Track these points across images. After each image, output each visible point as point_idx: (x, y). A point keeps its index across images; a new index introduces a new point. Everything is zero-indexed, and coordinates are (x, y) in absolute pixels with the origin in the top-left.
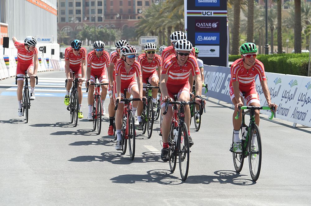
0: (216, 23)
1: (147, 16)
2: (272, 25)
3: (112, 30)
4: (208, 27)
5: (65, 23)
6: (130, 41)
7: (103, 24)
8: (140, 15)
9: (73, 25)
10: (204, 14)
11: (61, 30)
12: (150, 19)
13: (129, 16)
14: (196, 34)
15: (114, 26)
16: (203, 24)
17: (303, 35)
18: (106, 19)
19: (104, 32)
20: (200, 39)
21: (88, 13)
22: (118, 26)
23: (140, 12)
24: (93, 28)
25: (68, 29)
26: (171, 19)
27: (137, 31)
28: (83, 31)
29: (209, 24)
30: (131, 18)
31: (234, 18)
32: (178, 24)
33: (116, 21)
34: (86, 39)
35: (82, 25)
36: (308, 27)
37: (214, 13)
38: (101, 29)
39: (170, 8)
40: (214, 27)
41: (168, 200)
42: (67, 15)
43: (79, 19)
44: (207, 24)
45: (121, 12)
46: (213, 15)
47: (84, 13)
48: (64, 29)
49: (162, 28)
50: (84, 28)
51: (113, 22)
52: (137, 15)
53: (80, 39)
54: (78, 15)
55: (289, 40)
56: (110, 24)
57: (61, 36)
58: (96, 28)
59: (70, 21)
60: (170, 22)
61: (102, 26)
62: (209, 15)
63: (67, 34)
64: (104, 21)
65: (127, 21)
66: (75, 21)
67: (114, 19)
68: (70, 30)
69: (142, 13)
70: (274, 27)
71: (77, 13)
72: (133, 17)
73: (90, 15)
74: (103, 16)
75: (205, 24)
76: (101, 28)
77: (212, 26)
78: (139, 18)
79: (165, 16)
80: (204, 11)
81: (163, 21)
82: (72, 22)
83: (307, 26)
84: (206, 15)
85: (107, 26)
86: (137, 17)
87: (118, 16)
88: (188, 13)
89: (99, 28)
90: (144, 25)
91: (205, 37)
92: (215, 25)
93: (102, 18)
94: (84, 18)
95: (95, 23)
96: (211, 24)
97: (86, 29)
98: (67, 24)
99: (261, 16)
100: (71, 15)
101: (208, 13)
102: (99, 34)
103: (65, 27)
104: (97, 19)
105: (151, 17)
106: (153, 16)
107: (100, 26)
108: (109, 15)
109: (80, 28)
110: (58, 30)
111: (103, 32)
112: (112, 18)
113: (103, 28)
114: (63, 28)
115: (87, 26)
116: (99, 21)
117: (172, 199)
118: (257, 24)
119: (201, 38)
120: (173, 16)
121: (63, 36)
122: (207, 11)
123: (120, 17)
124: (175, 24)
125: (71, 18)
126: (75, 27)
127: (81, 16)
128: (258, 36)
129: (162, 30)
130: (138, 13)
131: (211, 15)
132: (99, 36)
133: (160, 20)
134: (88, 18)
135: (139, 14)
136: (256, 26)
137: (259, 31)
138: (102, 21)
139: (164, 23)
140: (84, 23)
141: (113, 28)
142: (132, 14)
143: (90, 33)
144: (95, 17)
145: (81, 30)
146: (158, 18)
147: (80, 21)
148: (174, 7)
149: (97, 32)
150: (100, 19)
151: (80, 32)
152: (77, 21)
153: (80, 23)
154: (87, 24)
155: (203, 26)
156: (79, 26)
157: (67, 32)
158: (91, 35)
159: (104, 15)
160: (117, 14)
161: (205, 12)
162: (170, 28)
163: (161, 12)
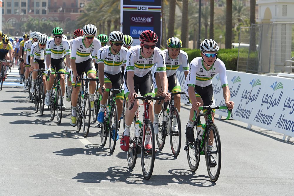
0: (151, 18)
1: (89, 10)
2: (206, 21)
3: (56, 22)
4: (143, 22)
5: (11, 14)
6: (72, 33)
7: (47, 17)
8: (82, 9)
9: (18, 17)
10: (139, 8)
11: (7, 21)
12: (91, 13)
13: (72, 10)
14: (131, 27)
15: (57, 19)
16: (138, 19)
17: (236, 32)
18: (50, 11)
19: (48, 25)
20: (135, 33)
21: (33, 6)
22: (61, 20)
24: (37, 20)
25: (13, 21)
26: (111, 13)
27: (79, 25)
28: (28, 23)
29: (144, 18)
30: (73, 12)
31: (170, 14)
32: (117, 18)
33: (59, 14)
34: (30, 31)
35: (27, 17)
36: (240, 25)
37: (149, 8)
38: (46, 22)
39: (110, 3)
40: (148, 22)
41: (89, 189)
42: (13, 8)
43: (24, 11)
44: (142, 18)
45: (64, 6)
46: (147, 10)
47: (29, 6)
48: (9, 21)
49: (102, 22)
50: (29, 20)
51: (56, 15)
52: (80, 9)
53: (25, 30)
54: (23, 8)
55: (222, 36)
56: (53, 17)
57: (7, 27)
58: (40, 20)
59: (16, 13)
60: (110, 16)
61: (46, 18)
62: (144, 10)
63: (13, 25)
64: (48, 14)
65: (70, 14)
66: (21, 13)
67: (57, 12)
68: (15, 21)
69: (83, 7)
70: (208, 24)
71: (22, 6)
72: (75, 11)
73: (35, 8)
74: (46, 9)
75: (140, 19)
76: (45, 20)
77: (146, 21)
78: (81, 11)
79: (105, 10)
80: (139, 6)
81: (103, 16)
82: (17, 14)
83: (239, 23)
84: (141, 10)
85: (51, 19)
86: (79, 10)
87: (61, 9)
88: (124, 7)
89: (43, 20)
90: (85, 19)
91: (139, 31)
92: (149, 20)
93: (46, 11)
94: (29, 10)
95: (39, 16)
96: (145, 18)
97: (31, 21)
98: (13, 16)
99: (196, 13)
100: (16, 8)
101: (143, 8)
102: (43, 26)
103: (11, 18)
104: (41, 12)
105: (92, 12)
106: (94, 10)
107: (44, 18)
108: (53, 8)
109: (25, 19)
110: (3, 22)
111: (46, 24)
112: (56, 11)
113: (47, 20)
115: (32, 18)
116: (43, 13)
117: (93, 187)
118: (192, 21)
119: (135, 31)
120: (113, 11)
121: (9, 27)
122: (142, 6)
123: (63, 11)
124: (114, 18)
125: (16, 10)
126: (20, 19)
127: (26, 8)
128: (193, 32)
129: (102, 24)
130: (80, 7)
131: (146, 10)
132: (43, 28)
133: (100, 14)
134: (33, 11)
135: (81, 8)
136: (191, 22)
137: (194, 27)
138: (45, 13)
139: (105, 17)
140: (29, 15)
141: (57, 21)
142: (74, 7)
143: (34, 25)
144: (39, 10)
145: (25, 22)
146: (98, 12)
147: (25, 13)
148: (113, 2)
149: (41, 24)
150: (44, 12)
151: (25, 24)
152: (23, 14)
153: (25, 15)
154: (32, 16)
155: (138, 21)
156: (23, 18)
157: (13, 24)
158: (35, 27)
159: (48, 8)
160: (60, 8)
161: (141, 7)
162: (109, 22)
163: (101, 6)
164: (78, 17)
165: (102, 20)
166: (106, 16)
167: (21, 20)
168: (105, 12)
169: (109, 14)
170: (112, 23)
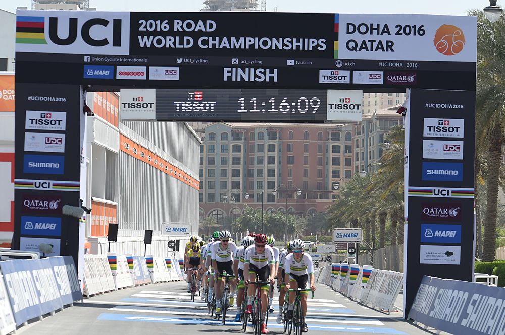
0: (456, 209)
1: (347, 195)
3: (290, 216)
4: (443, 216)
5: (214, 203)
6: (318, 235)
7: (276, 206)
8: (336, 193)
9: (227, 207)
10: (437, 193)
11: (208, 214)
12: (352, 200)
13: (319, 194)
14: (423, 226)
15: (294, 210)
16: (435, 210)
18: (280, 198)
19: (277, 220)
20: (429, 235)
21: (252, 188)
22: (300, 212)
23: (336, 187)
24: (259, 211)
25: (218, 213)
26: (386, 200)
27: (330, 220)
28: (242, 216)
29: (444, 209)
30: (321, 198)
31: (488, 200)
32: (396, 209)
33: (297, 201)
35: (242, 207)
37: (453, 192)
38: (273, 215)
39: (385, 183)
40: (452, 216)
42: (217, 191)
43: (237, 197)
44: (441, 209)
45: (305, 186)
46: (451, 196)
47: (245, 188)
48: (211, 214)
49: (370, 215)
50: (245, 212)
51: (292, 203)
52: (332, 192)
54: (235, 191)
56: (286, 206)
57: (207, 224)
58: (264, 212)
59: (222, 200)
60: (384, 205)
61: (273, 209)
62: (445, 195)
63: (217, 221)
64: (278, 201)
65: (316, 202)
66: (231, 200)
67: (294, 198)
68: (222, 214)
69: (338, 189)
71: (233, 188)
72: (324, 196)
73: (256, 191)
74: (275, 194)
75: (438, 210)
76: (272, 212)
77: (448, 214)
78: (334, 197)
79: (375, 195)
80: (437, 189)
81: (372, 204)
82: (224, 202)
84: (440, 196)
85: (282, 210)
86: (331, 195)
87: (300, 194)
88: (410, 191)
89: (269, 212)
90: (342, 210)
91: (437, 231)
92: (454, 212)
93: (273, 196)
94: (244, 195)
95: (262, 204)
96: (447, 210)
97: (248, 213)
98: (217, 205)
100: (223, 191)
101: (444, 193)
102: (268, 222)
103: (214, 209)
104: (265, 198)
105: (354, 197)
106: (356, 195)
107: (271, 208)
108: (286, 192)
109: (239, 211)
110: (200, 215)
111: (275, 219)
112: (291, 197)
113: (276, 212)
114: (211, 211)
115: (250, 208)
116: (268, 200)
119: (430, 232)
120: (390, 196)
121: (210, 224)
122: (441, 189)
123: (303, 196)
124: (391, 208)
125: (223, 195)
126: (230, 211)
127: (240, 191)
129: (370, 218)
130: (333, 189)
131: (448, 195)
132: (269, 225)
133: (368, 201)
134: (251, 197)
135: (334, 191)
138: (273, 200)
139: (375, 207)
140: (245, 204)
141: (292, 213)
142: (321, 189)
143: (254, 221)
144: (262, 195)
145: (239, 215)
146: (364, 199)
147: (238, 200)
148: (391, 181)
149: (266, 218)
150: (271, 198)
151: (238, 219)
152: (234, 201)
153: (238, 203)
154: (250, 205)
155: (435, 214)
156: (236, 208)
157: (217, 218)
158: (255, 224)
159: (278, 191)
160: (297, 191)
161: (439, 190)
162: (383, 215)
163: (369, 188)
164: (328, 207)
165: (370, 212)
166: (378, 205)
167: (232, 211)
168: (375, 198)
169: (382, 202)
170: (388, 217)
